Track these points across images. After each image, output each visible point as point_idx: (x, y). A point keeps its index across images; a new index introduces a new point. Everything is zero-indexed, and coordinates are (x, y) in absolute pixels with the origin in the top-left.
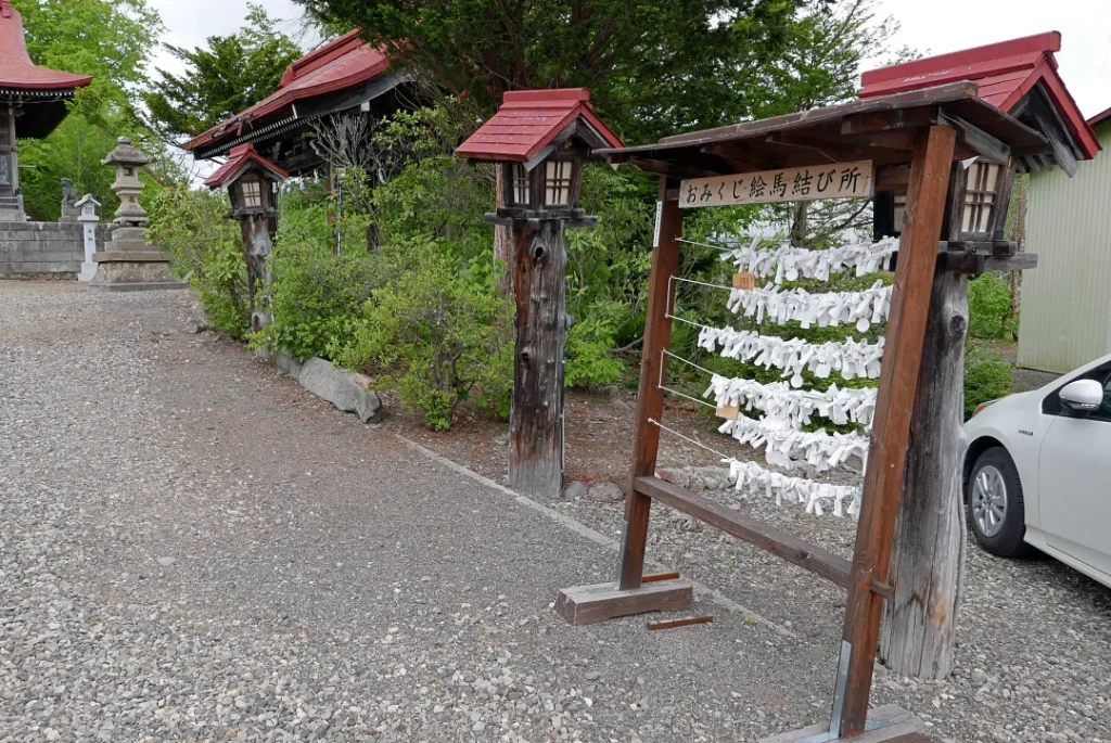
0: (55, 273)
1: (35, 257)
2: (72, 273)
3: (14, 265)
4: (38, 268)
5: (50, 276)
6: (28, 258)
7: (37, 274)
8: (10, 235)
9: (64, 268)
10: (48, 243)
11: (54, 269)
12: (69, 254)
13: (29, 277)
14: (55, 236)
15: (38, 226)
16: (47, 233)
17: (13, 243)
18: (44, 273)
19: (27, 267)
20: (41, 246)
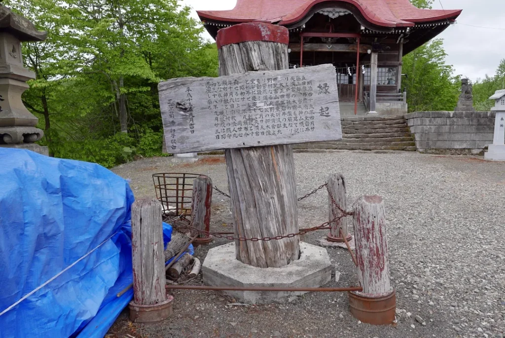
0: (456, 149)
1: (446, 137)
2: (469, 149)
3: (431, 143)
4: (447, 145)
5: (453, 151)
6: (440, 138)
7: (445, 149)
8: (430, 121)
9: (464, 146)
10: (455, 127)
11: (457, 147)
12: (468, 135)
13: (440, 151)
14: (460, 122)
15: (449, 113)
16: (455, 120)
17: (432, 127)
18: (450, 149)
19: (440, 144)
20: (450, 129)
